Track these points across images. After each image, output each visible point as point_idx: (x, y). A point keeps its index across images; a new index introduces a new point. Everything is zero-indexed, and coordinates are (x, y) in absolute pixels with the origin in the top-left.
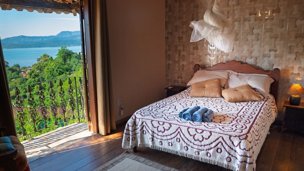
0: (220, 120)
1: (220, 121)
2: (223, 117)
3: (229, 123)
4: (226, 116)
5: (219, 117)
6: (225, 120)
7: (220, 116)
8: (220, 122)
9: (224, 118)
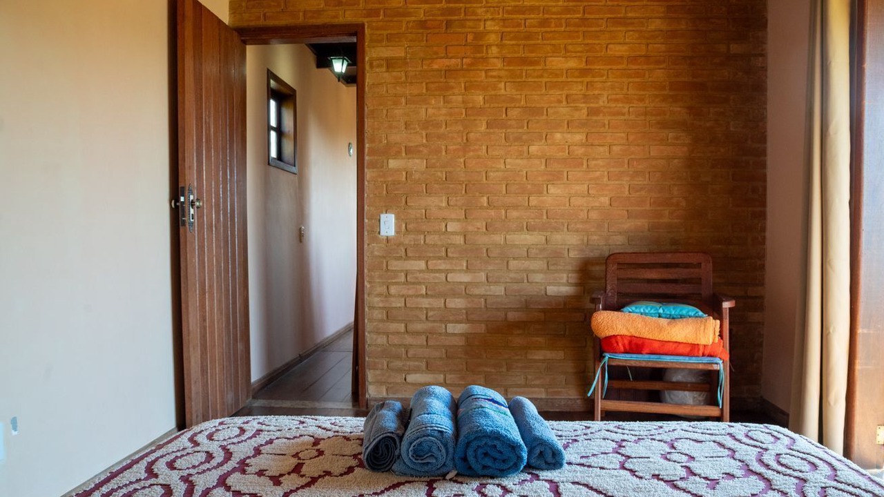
0: (321, 453)
1: (321, 446)
2: (304, 470)
3: (271, 442)
4: (289, 482)
5: (327, 467)
6: (296, 455)
7: (328, 473)
8: (317, 442)
9: (297, 469)
